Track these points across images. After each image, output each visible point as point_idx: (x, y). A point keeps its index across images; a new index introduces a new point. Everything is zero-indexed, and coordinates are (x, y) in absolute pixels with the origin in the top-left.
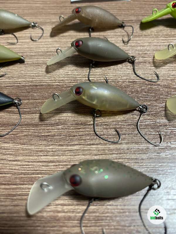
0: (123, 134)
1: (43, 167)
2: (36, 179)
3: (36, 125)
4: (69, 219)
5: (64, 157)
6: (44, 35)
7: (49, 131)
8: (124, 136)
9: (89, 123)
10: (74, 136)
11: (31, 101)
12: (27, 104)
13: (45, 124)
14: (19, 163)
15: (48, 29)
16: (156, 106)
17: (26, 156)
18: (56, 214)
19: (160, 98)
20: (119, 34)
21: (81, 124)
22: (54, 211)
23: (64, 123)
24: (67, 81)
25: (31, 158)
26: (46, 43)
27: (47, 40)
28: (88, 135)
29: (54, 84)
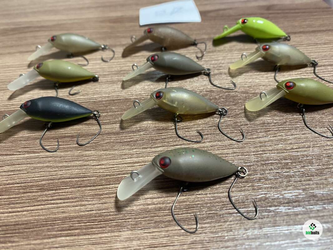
0: (205, 135)
1: (129, 168)
2: (122, 179)
3: (117, 133)
4: (160, 209)
5: (149, 158)
6: (116, 56)
7: (131, 137)
8: (206, 136)
9: (170, 128)
10: (157, 140)
11: (110, 114)
12: (105, 116)
13: (126, 132)
14: (103, 167)
15: (120, 51)
16: (235, 109)
17: (111, 160)
18: (146, 207)
19: (238, 103)
20: (192, 51)
21: (163, 129)
22: (143, 205)
23: (146, 129)
24: (144, 95)
25: (115, 161)
26: (118, 63)
27: (119, 61)
28: (171, 138)
29: (131, 98)
